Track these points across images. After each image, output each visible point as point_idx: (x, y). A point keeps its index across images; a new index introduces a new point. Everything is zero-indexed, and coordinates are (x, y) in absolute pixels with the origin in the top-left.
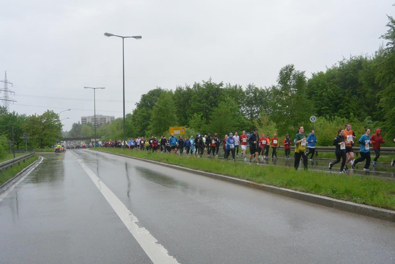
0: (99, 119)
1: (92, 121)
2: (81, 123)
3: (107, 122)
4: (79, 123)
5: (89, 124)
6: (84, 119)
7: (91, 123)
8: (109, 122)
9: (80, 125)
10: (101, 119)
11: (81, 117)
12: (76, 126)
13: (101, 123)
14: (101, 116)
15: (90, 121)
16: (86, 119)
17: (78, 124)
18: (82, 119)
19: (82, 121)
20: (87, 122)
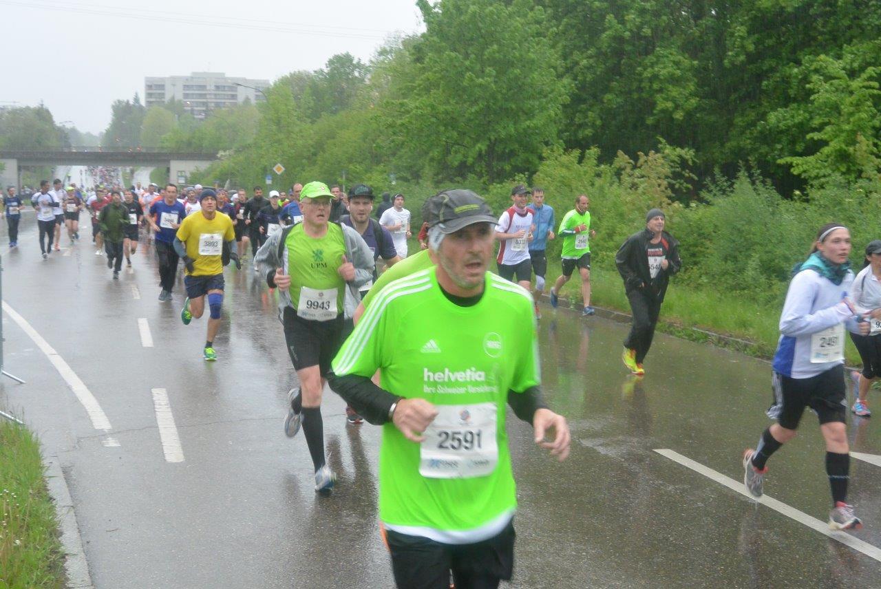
0: (211, 87)
1: (186, 96)
2: (143, 102)
3: (241, 99)
4: (137, 100)
5: (174, 106)
6: (155, 88)
7: (180, 101)
8: (247, 100)
9: (141, 108)
10: (217, 87)
11: (146, 78)
12: (124, 113)
13: (217, 105)
14: (221, 76)
15: (179, 96)
16: (162, 87)
17: (131, 102)
18: (149, 87)
19: (149, 95)
20: (167, 98)
